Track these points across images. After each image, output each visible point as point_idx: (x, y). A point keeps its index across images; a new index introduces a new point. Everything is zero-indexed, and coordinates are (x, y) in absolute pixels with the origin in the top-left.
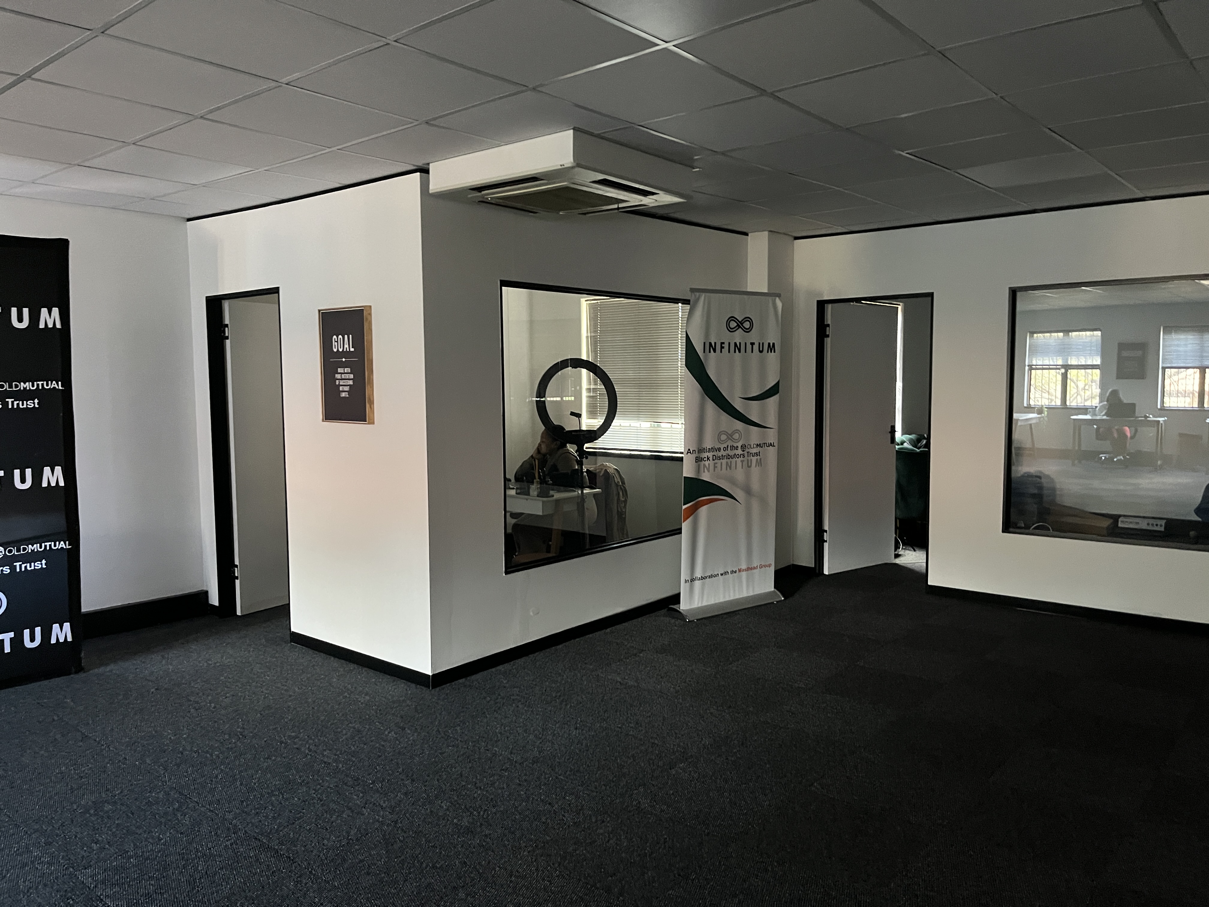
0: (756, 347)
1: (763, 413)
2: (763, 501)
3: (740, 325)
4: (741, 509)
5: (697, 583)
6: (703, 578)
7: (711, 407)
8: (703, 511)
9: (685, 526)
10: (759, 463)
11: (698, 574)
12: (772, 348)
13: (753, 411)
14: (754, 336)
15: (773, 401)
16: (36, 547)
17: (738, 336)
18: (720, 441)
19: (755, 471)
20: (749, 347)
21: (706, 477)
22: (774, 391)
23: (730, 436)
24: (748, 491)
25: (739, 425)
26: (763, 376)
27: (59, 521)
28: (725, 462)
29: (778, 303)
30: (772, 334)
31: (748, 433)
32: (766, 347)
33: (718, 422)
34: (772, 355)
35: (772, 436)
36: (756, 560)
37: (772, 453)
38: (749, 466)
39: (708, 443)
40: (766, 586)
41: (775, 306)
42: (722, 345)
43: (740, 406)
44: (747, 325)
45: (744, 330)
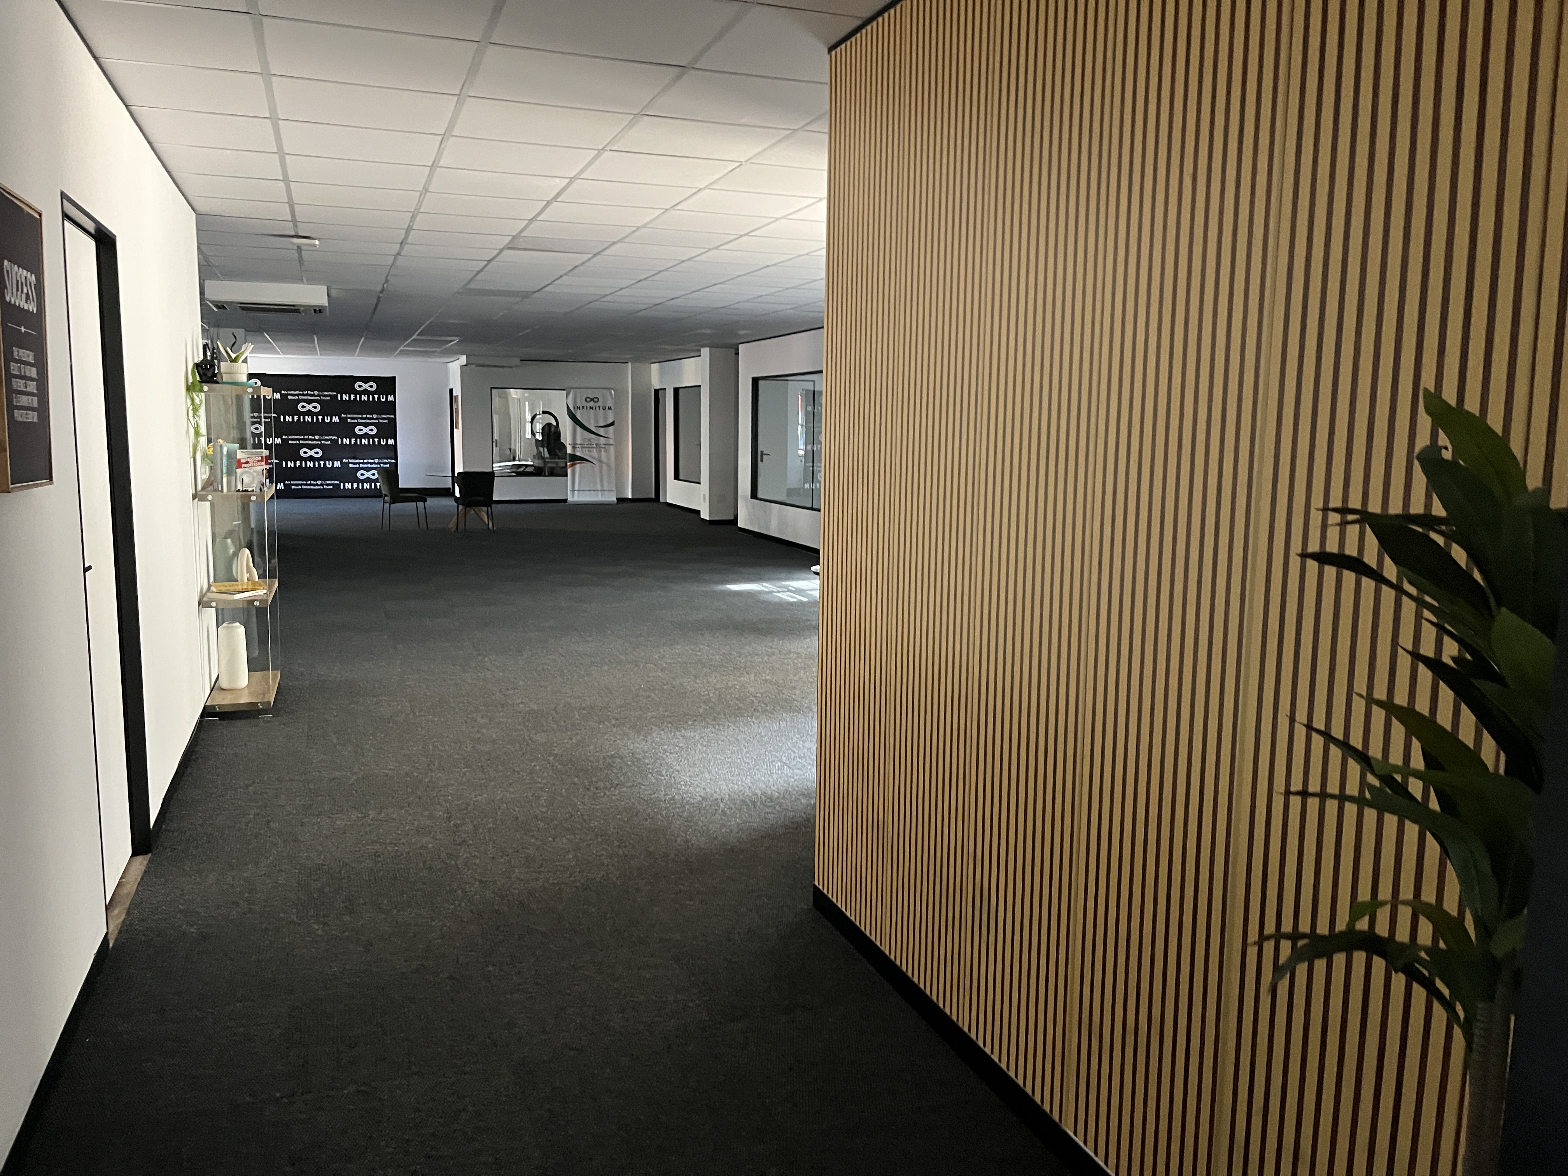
0: (601, 408)
1: (606, 432)
2: (609, 466)
3: (592, 400)
4: (597, 468)
5: (576, 492)
6: (578, 490)
7: (579, 429)
8: (578, 467)
9: (569, 471)
10: (606, 451)
11: (576, 488)
12: (610, 408)
13: (601, 431)
14: (600, 404)
15: (611, 428)
16: (386, 461)
17: (591, 404)
18: (584, 441)
19: (603, 453)
20: (598, 408)
21: (578, 454)
22: (612, 424)
23: (589, 440)
24: (600, 461)
25: (593, 436)
26: (606, 418)
27: (392, 454)
28: (587, 449)
29: (613, 392)
30: (610, 404)
31: (599, 440)
32: (607, 408)
33: (582, 435)
34: (610, 411)
35: (611, 441)
36: (605, 488)
37: (612, 448)
38: (600, 452)
39: (578, 442)
40: (612, 498)
41: (611, 392)
42: (583, 407)
43: (594, 429)
44: (596, 400)
45: (594, 402)
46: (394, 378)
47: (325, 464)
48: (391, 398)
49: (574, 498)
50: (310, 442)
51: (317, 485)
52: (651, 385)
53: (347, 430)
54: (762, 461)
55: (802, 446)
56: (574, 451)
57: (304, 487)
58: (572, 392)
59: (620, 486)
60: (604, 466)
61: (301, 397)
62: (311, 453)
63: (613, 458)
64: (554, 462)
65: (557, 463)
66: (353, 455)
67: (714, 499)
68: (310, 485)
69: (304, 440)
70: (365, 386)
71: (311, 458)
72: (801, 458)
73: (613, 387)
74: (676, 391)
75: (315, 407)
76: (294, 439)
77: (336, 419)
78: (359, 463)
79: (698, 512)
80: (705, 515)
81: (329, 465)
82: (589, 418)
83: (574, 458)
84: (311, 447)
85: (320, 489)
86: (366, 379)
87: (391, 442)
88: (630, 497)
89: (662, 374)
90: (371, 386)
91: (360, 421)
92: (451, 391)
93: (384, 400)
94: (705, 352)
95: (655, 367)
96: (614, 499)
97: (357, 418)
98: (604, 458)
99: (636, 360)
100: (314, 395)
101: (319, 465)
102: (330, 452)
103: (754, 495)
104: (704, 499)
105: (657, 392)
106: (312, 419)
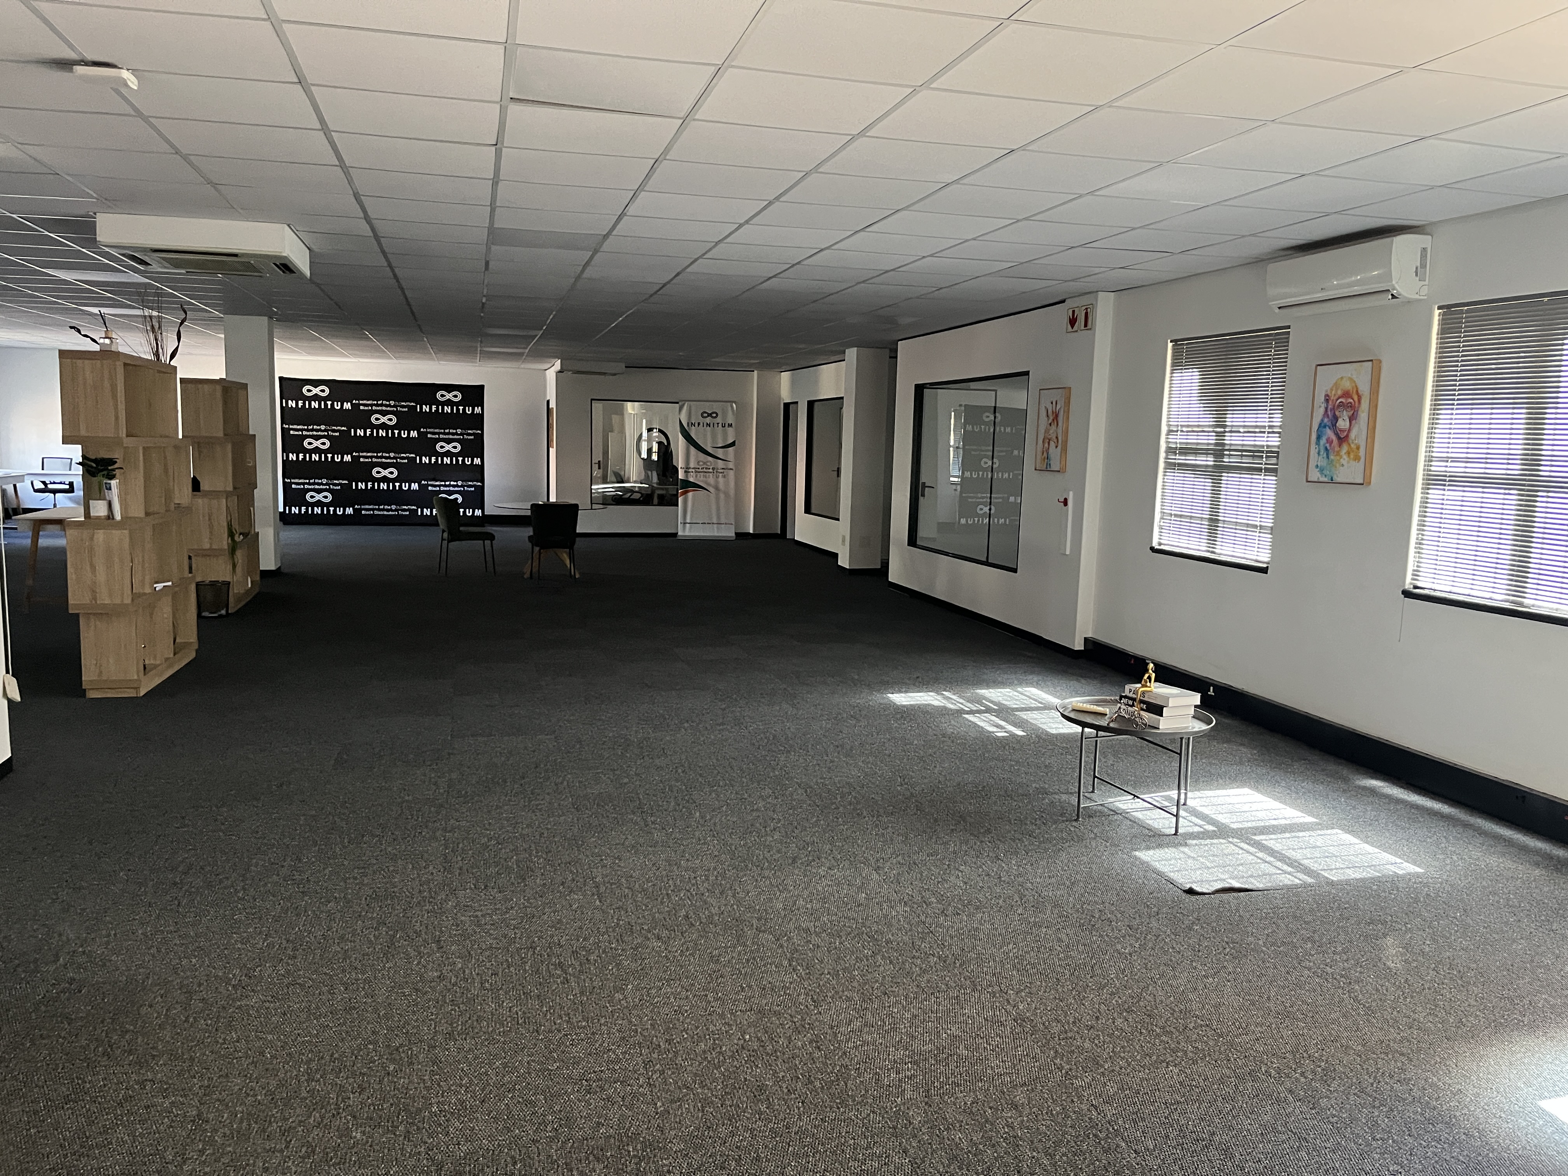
0: (720, 425)
1: (726, 454)
2: (727, 495)
3: (710, 415)
4: (713, 497)
5: (688, 525)
6: (691, 523)
7: (692, 449)
8: (690, 494)
9: (680, 500)
10: (724, 477)
11: (688, 521)
12: (730, 425)
13: (720, 453)
14: (719, 420)
15: (731, 449)
16: (471, 483)
17: (708, 420)
18: (699, 464)
19: (721, 478)
20: (716, 425)
21: (691, 480)
22: (733, 444)
23: (705, 463)
24: (717, 488)
25: (710, 459)
26: (725, 437)
27: (478, 476)
28: (702, 474)
29: (734, 405)
30: (730, 419)
31: (717, 463)
32: (727, 425)
33: (697, 457)
34: (730, 428)
35: (731, 465)
36: (723, 521)
37: (732, 473)
38: (717, 477)
39: (692, 465)
40: (729, 533)
41: (732, 407)
42: (699, 424)
43: (710, 450)
44: (714, 415)
45: (712, 417)
46: (483, 387)
47: (400, 486)
48: (478, 410)
49: (685, 532)
50: (384, 460)
51: (389, 510)
52: (780, 397)
53: (426, 446)
54: (923, 495)
55: (956, 472)
56: (687, 476)
57: (376, 512)
58: (686, 405)
59: (739, 516)
60: (722, 496)
61: (374, 408)
62: (385, 473)
63: (732, 484)
64: (662, 489)
65: (667, 489)
66: (432, 476)
67: (858, 542)
68: (383, 510)
69: (377, 457)
70: (449, 396)
71: (385, 479)
72: (954, 487)
73: (735, 400)
74: (811, 404)
75: (390, 420)
76: (365, 457)
77: (414, 434)
78: (439, 486)
79: (835, 556)
80: (844, 561)
81: (405, 487)
82: (705, 436)
83: (687, 485)
84: (385, 466)
85: (395, 515)
86: (449, 388)
87: (477, 461)
88: (751, 532)
89: (793, 383)
90: (456, 396)
91: (442, 436)
92: (548, 402)
93: (470, 413)
94: (852, 353)
95: (785, 377)
96: (732, 534)
97: (439, 434)
98: (721, 486)
99: (763, 366)
100: (389, 406)
101: (394, 486)
102: (407, 472)
103: (912, 541)
104: (844, 541)
105: (787, 406)
106: (387, 433)
